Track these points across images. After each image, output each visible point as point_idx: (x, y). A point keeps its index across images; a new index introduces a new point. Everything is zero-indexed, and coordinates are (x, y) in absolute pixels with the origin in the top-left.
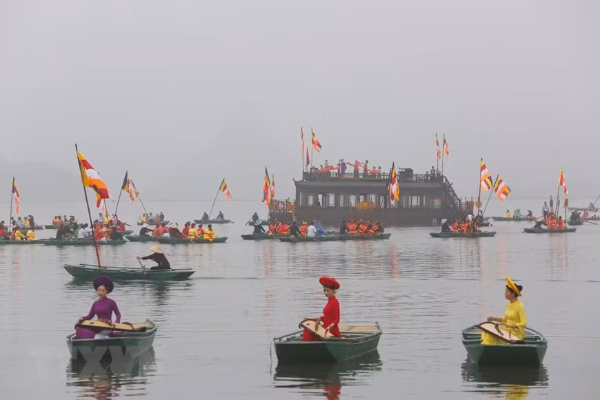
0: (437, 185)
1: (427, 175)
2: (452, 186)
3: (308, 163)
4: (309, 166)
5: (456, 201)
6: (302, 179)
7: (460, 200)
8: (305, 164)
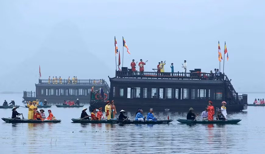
0: (219, 82)
1: (212, 74)
2: (231, 82)
3: (119, 64)
4: (121, 67)
5: (234, 94)
6: (115, 76)
7: (237, 94)
8: (118, 64)
